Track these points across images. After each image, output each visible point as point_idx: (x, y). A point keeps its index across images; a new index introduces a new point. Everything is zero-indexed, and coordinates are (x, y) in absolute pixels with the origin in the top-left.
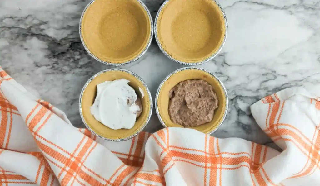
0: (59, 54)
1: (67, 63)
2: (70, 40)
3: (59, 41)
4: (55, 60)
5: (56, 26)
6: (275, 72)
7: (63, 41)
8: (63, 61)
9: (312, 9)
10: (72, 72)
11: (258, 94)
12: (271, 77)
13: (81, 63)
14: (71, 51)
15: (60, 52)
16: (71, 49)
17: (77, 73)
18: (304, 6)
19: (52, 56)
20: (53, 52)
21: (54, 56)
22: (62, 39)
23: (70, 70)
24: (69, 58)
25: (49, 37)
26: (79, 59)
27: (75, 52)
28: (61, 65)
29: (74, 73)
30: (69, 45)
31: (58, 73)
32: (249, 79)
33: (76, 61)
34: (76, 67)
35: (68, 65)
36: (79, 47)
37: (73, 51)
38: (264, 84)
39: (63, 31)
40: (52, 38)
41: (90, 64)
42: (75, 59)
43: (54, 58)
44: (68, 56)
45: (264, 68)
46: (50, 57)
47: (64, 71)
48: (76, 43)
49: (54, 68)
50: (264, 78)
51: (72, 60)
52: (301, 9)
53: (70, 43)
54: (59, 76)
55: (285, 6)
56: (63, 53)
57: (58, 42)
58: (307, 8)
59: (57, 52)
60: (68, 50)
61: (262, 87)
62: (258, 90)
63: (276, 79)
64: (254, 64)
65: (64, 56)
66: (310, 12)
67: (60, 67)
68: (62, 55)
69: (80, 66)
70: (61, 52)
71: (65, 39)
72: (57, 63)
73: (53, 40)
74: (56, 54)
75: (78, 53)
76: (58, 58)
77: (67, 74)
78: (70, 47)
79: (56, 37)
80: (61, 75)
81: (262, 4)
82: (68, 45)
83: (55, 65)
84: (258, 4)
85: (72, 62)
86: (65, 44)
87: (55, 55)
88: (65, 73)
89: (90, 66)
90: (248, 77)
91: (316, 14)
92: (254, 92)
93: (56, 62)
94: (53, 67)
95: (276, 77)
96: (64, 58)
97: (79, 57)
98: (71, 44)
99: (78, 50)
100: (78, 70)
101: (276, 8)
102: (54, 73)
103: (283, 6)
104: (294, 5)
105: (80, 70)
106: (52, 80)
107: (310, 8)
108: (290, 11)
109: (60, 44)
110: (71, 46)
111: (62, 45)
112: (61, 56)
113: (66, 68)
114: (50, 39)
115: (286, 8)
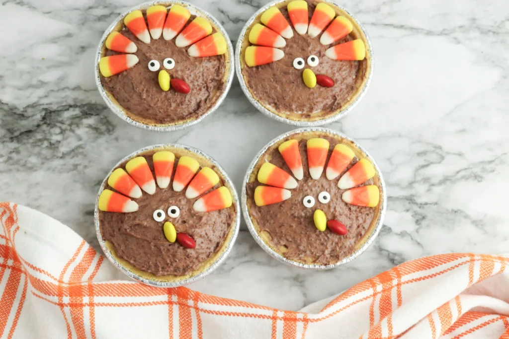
0: (21, 134)
1: (37, 150)
2: (42, 107)
3: (22, 109)
4: (13, 145)
5: (18, 83)
6: (440, 148)
7: (30, 110)
8: (29, 146)
9: (494, 33)
10: (46, 166)
11: (413, 192)
12: (433, 157)
13: (63, 149)
14: (44, 127)
15: (23, 130)
16: (45, 123)
17: (56, 168)
18: (478, 28)
19: (7, 139)
20: (10, 131)
21: (12, 139)
22: (28, 106)
23: (43, 163)
24: (40, 140)
25: (3, 103)
26: (59, 142)
27: (52, 128)
28: (24, 153)
29: (49, 169)
30: (41, 116)
31: (18, 170)
32: (392, 164)
33: (53, 146)
34: (54, 157)
35: (39, 154)
36: (60, 119)
37: (47, 127)
38: (422, 171)
39: (30, 91)
40: (10, 104)
41: (81, 150)
42: (53, 142)
43: (12, 141)
44: (39, 136)
45: (420, 142)
46: (5, 139)
47: (29, 165)
48: (54, 112)
49: (11, 162)
50: (421, 161)
51: (46, 144)
52: (475, 34)
53: (43, 114)
54: (21, 176)
55: (444, 30)
56: (29, 132)
57: (18, 112)
58: (484, 32)
59: (18, 130)
60: (38, 126)
61: (419, 178)
62: (411, 184)
63: (443, 162)
64: (400, 136)
65: (31, 138)
66: (491, 38)
67: (22, 159)
68: (28, 136)
69: (60, 155)
70: (26, 130)
71: (33, 106)
72: (17, 151)
73: (11, 109)
74: (16, 134)
75: (58, 130)
76: (18, 142)
77: (36, 170)
78: (42, 121)
79: (16, 103)
80: (23, 173)
81: (402, 27)
82: (39, 117)
83: (14, 155)
84: (395, 27)
85: (47, 147)
86: (33, 115)
87: (13, 136)
88: (31, 169)
89: (82, 153)
90: (389, 160)
91: (502, 42)
92: (403, 188)
93: (15, 149)
94: (10, 158)
95: (443, 158)
96: (31, 141)
97: (59, 138)
98: (45, 115)
99: (59, 125)
100: (57, 163)
101: (429, 33)
102: (10, 170)
103: (440, 29)
104: (461, 27)
105: (61, 162)
106: (7, 184)
107: (489, 31)
108: (455, 38)
109: (23, 115)
110: (44, 118)
111: (28, 117)
112: (25, 137)
113: (33, 160)
114: (6, 108)
115: (446, 32)
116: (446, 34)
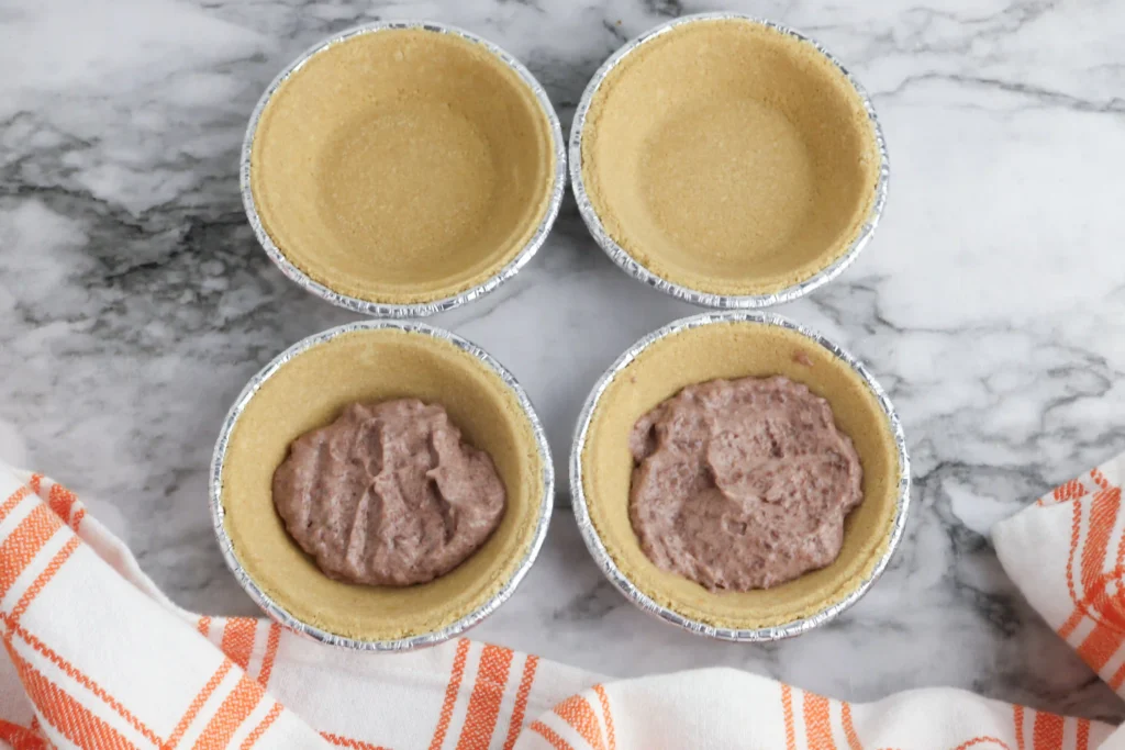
0: (133, 270)
1: (166, 308)
2: (185, 212)
3: (137, 215)
4: (112, 295)
5: (132, 155)
6: (1102, 362)
7: (156, 218)
8: (148, 298)
10: (185, 345)
11: (1038, 457)
12: (1085, 381)
13: (228, 310)
14: (187, 259)
15: (136, 262)
16: (190, 250)
17: (207, 351)
19: (99, 280)
20: (108, 262)
21: (109, 281)
22: (153, 209)
23: (178, 340)
24: (175, 287)
25: (94, 199)
26: (219, 293)
27: (205, 260)
28: (135, 315)
29: (190, 354)
30: (181, 232)
31: (118, 352)
32: (989, 390)
33: (205, 303)
34: (204, 327)
35: (170, 319)
36: (226, 242)
37: (194, 257)
38: (1059, 412)
39: (159, 175)
40: (111, 202)
41: (268, 316)
42: (204, 292)
43: (110, 286)
44: (174, 277)
45: (1054, 344)
46: (92, 281)
47: (145, 341)
48: (213, 225)
49: (104, 331)
50: (1058, 388)
51: (188, 296)
53: (187, 228)
54: (125, 364)
55: (1115, 100)
56: (151, 267)
57: (129, 221)
59: (126, 260)
60: (174, 255)
61: (1051, 428)
62: (1033, 440)
63: (1109, 393)
64: (1009, 329)
65: (153, 281)
67: (130, 328)
68: (147, 276)
69: (220, 322)
70: (145, 262)
71: (165, 209)
72: (119, 308)
73: (113, 214)
74: (121, 269)
75: (218, 268)
76: (125, 286)
77: (160, 355)
78: (183, 244)
79: (126, 200)
80: (129, 360)
81: (1019, 88)
82: (175, 233)
83: (112, 317)
84: (1005, 87)
85: (190, 303)
86: (164, 231)
87: (112, 273)
88: (151, 351)
89: (270, 323)
90: (984, 381)
92: (1014, 448)
93: (116, 302)
94: (101, 324)
95: (1108, 385)
96: (154, 287)
97: (220, 284)
98: (191, 231)
99: (221, 255)
100: (211, 341)
101: (1082, 105)
102: (100, 351)
103: (1107, 98)
105: (221, 339)
106: (90, 382)
109: (139, 229)
110: (188, 238)
111: (151, 234)
112: (141, 278)
113: (157, 331)
114: (101, 209)
115: (1119, 105)
116: (1119, 111)
